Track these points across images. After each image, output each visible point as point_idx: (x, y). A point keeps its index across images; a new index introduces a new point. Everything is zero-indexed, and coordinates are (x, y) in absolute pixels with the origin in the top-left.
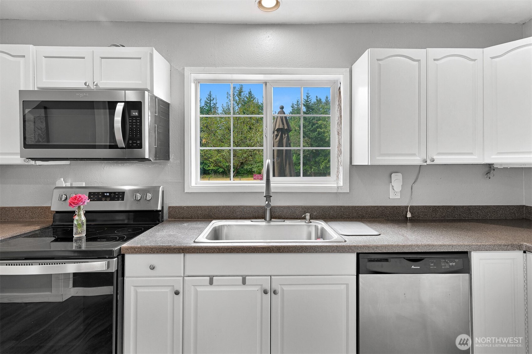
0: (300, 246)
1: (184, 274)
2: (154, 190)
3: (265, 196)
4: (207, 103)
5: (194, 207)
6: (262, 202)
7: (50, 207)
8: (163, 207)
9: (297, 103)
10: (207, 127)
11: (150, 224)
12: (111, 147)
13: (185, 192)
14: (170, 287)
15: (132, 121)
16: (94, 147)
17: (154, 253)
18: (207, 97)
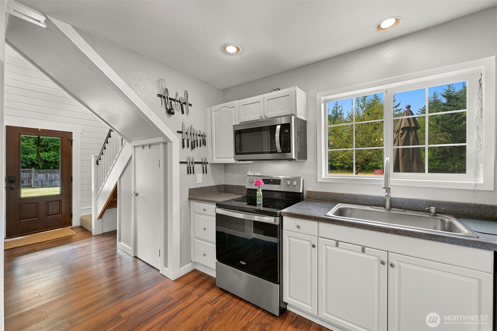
0: (419, 232)
1: (318, 235)
2: (298, 179)
3: (384, 188)
4: (334, 111)
5: (324, 192)
6: (382, 193)
7: (245, 186)
8: (303, 191)
9: (434, 95)
10: (334, 131)
11: (296, 201)
12: (271, 152)
13: (318, 181)
14: (310, 242)
15: (285, 136)
16: (262, 153)
17: (299, 218)
18: (334, 106)
